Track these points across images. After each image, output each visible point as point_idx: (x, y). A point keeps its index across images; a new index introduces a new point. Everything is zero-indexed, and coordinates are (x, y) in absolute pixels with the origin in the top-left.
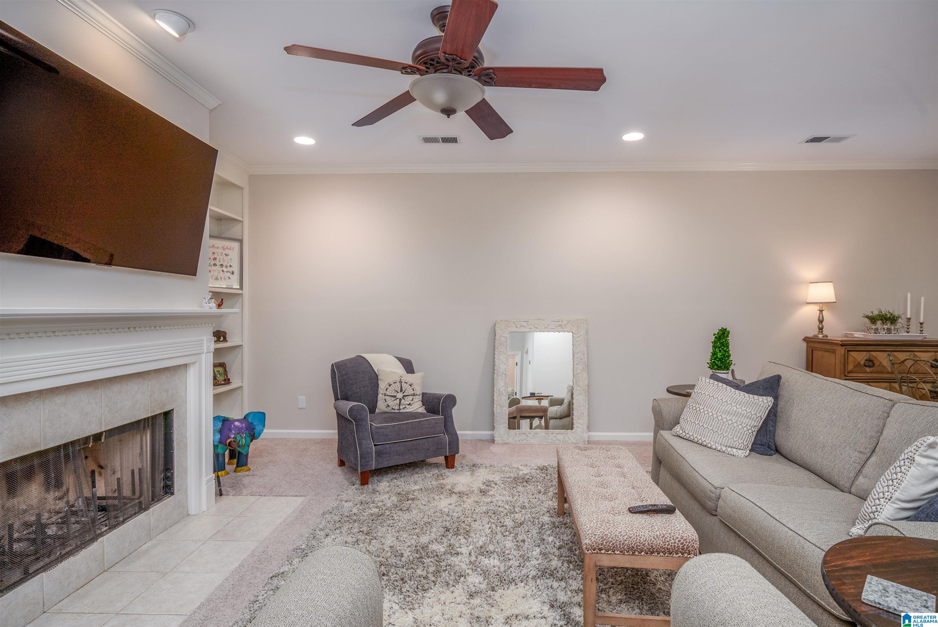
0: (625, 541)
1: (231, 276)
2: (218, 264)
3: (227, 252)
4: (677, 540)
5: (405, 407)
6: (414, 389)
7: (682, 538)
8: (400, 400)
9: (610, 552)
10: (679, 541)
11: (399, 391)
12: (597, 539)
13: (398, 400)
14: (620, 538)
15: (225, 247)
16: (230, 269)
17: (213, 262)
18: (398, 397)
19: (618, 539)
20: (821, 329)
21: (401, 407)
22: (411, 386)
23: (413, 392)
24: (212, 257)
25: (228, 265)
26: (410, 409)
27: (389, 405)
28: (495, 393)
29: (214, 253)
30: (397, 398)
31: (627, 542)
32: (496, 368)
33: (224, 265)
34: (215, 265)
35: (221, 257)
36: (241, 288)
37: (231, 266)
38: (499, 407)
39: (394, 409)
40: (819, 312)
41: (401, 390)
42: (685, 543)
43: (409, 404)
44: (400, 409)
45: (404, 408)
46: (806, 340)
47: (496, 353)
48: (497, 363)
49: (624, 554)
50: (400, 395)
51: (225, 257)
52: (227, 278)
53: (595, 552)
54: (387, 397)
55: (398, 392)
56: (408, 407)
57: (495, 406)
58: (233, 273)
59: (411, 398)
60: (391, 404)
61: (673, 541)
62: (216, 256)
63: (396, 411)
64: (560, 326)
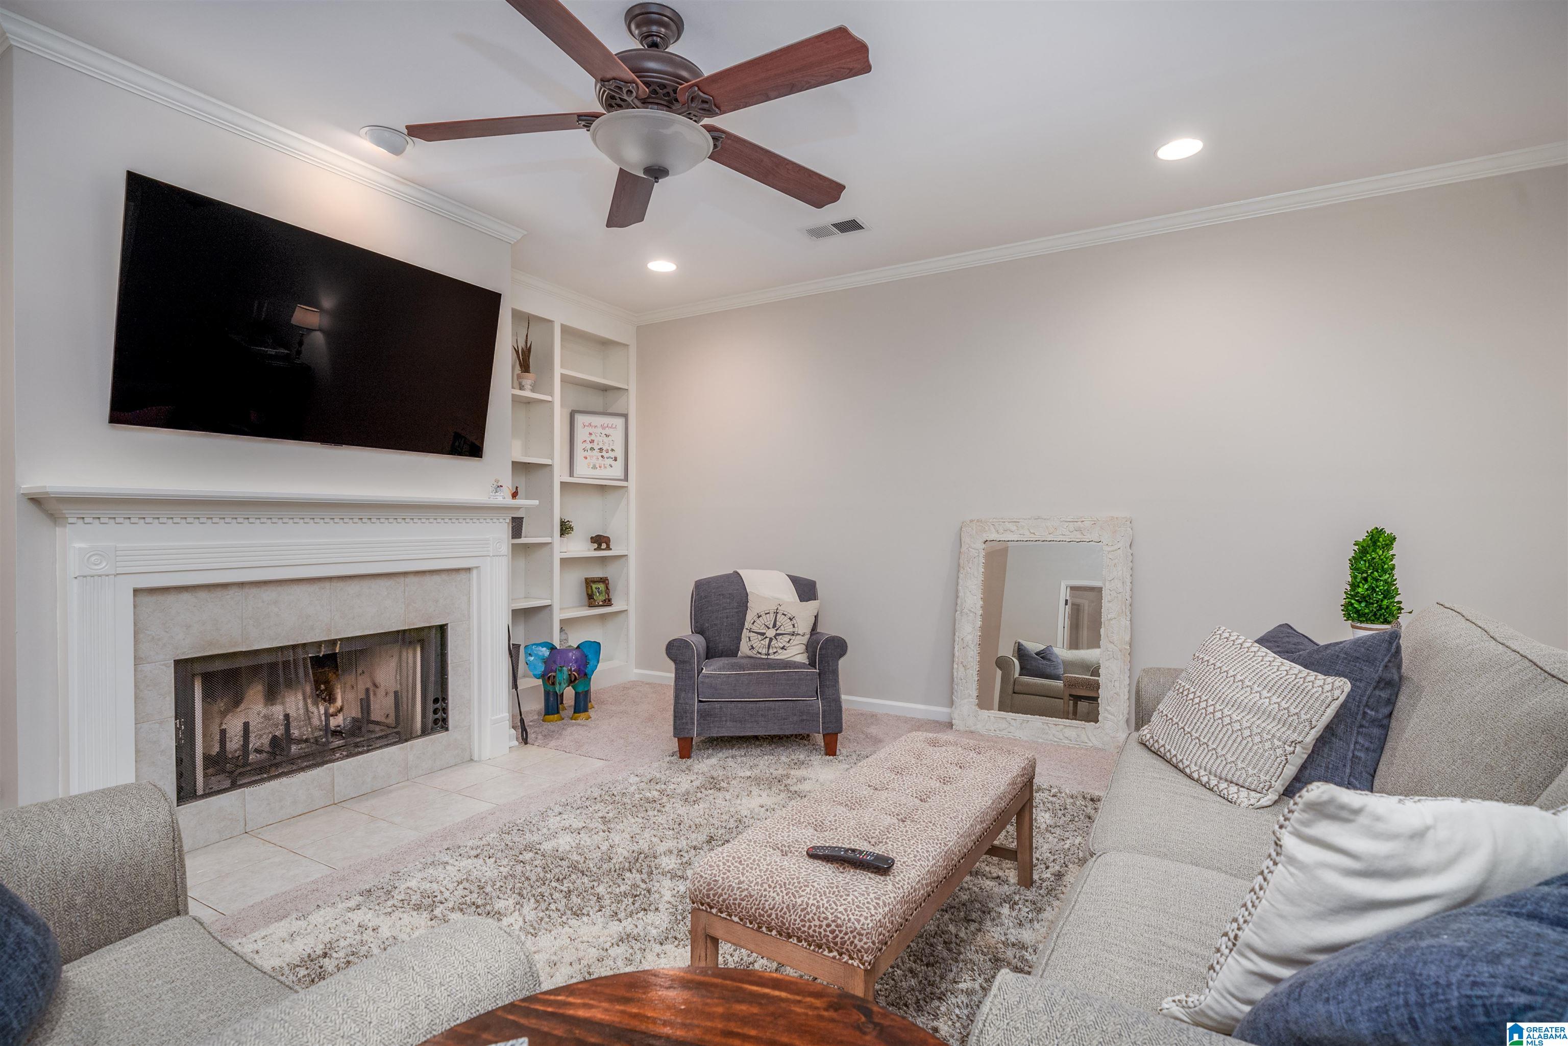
0: (743, 900)
1: (613, 463)
2: (596, 447)
3: (607, 431)
4: (825, 922)
5: (777, 652)
6: (796, 625)
7: (834, 921)
8: (771, 640)
9: (724, 915)
10: (828, 925)
11: (771, 626)
12: (701, 886)
13: (767, 640)
14: (735, 892)
15: (606, 425)
16: (611, 454)
17: (589, 446)
18: (767, 635)
19: (731, 894)
21: (771, 651)
22: (791, 619)
23: (791, 630)
24: (588, 440)
25: (610, 449)
26: (783, 656)
27: (754, 646)
28: (956, 643)
29: (590, 434)
30: (766, 637)
31: (744, 903)
32: (959, 601)
33: (605, 449)
34: (593, 449)
35: (600, 439)
36: (626, 479)
37: (612, 450)
38: (961, 669)
39: (760, 653)
41: (774, 626)
42: (837, 932)
43: (783, 648)
44: (769, 655)
45: (774, 653)
47: (961, 576)
48: (961, 594)
49: (744, 925)
50: (771, 633)
51: (606, 439)
52: (608, 466)
53: (704, 908)
54: (752, 634)
55: (769, 628)
56: (780, 651)
57: (955, 666)
58: (616, 459)
59: (787, 638)
60: (756, 644)
61: (817, 923)
62: (593, 437)
63: (764, 657)
64: (1079, 530)
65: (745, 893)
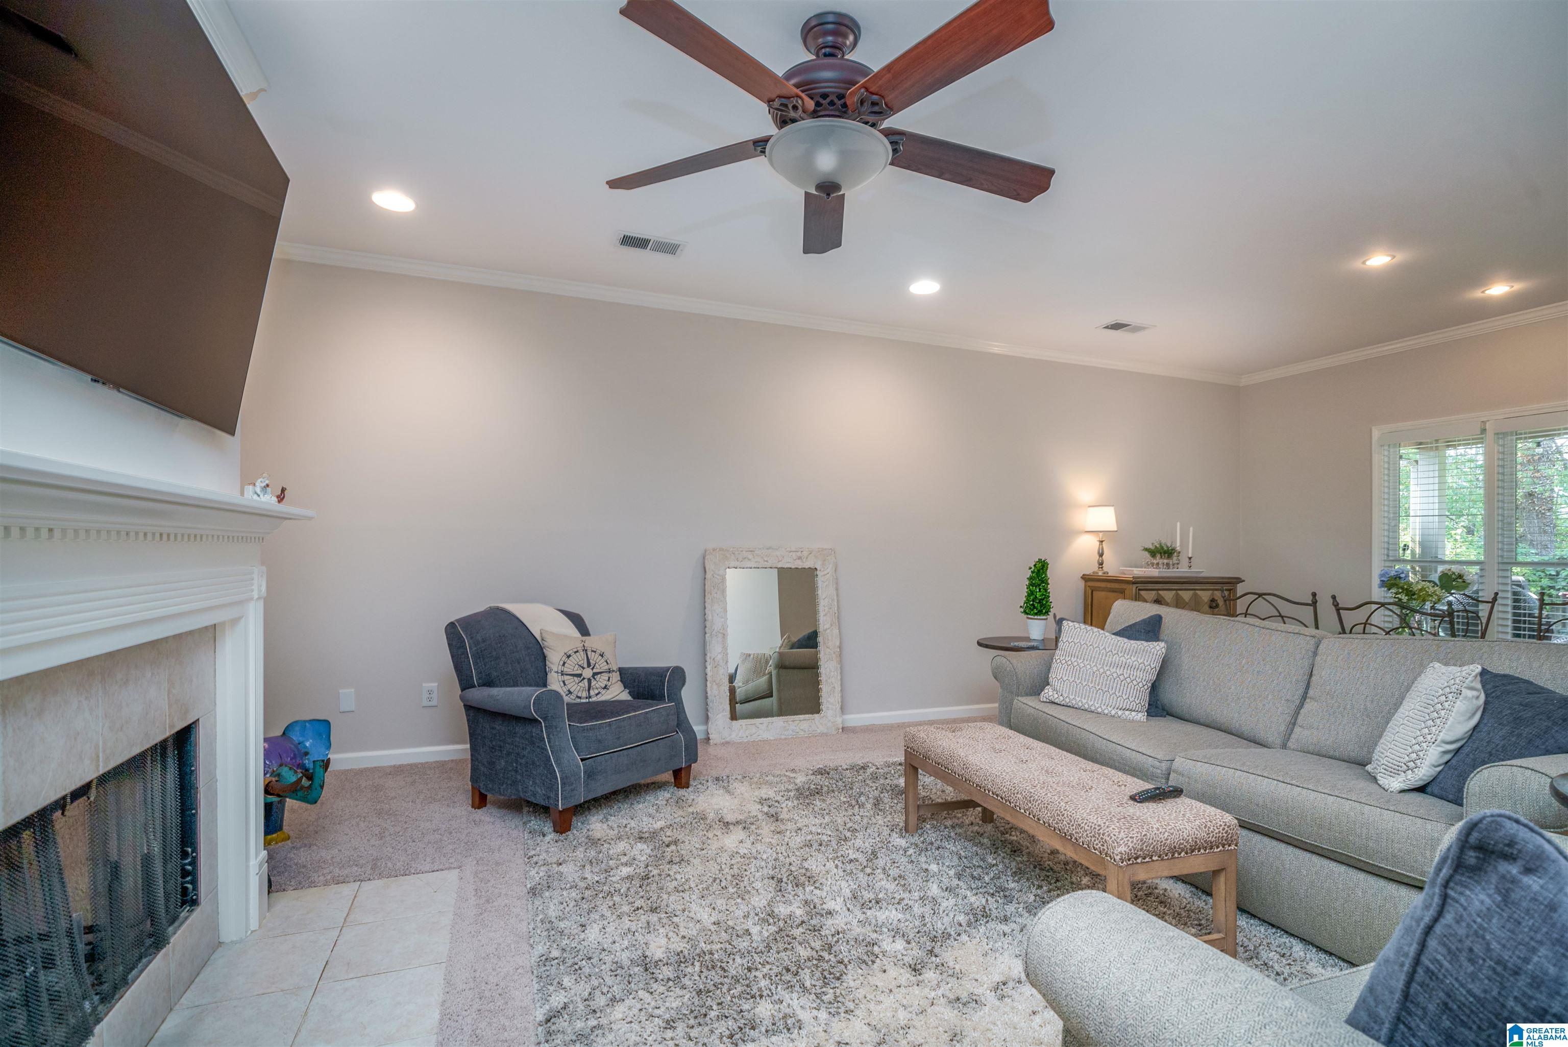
0: (1167, 840)
4: (1221, 828)
5: (599, 693)
6: (608, 662)
7: (1225, 825)
8: (589, 680)
10: (1224, 829)
11: (585, 665)
12: (1135, 844)
13: (586, 681)
14: (1160, 836)
18: (584, 675)
19: (1158, 839)
20: (1101, 564)
21: (592, 693)
22: (602, 656)
23: (607, 667)
26: (606, 696)
27: (572, 690)
28: (708, 664)
30: (584, 679)
31: (1168, 842)
32: (708, 624)
38: (715, 687)
39: (580, 698)
40: (1098, 543)
41: (589, 665)
43: (605, 688)
44: (590, 697)
45: (597, 695)
46: (1086, 578)
47: (707, 601)
48: (709, 617)
49: (1162, 860)
50: (588, 673)
53: (1131, 862)
54: (566, 678)
55: (583, 668)
56: (603, 692)
57: (709, 684)
59: (605, 676)
60: (574, 688)
61: (1217, 831)
63: (584, 701)
64: (800, 558)
65: (1167, 834)
